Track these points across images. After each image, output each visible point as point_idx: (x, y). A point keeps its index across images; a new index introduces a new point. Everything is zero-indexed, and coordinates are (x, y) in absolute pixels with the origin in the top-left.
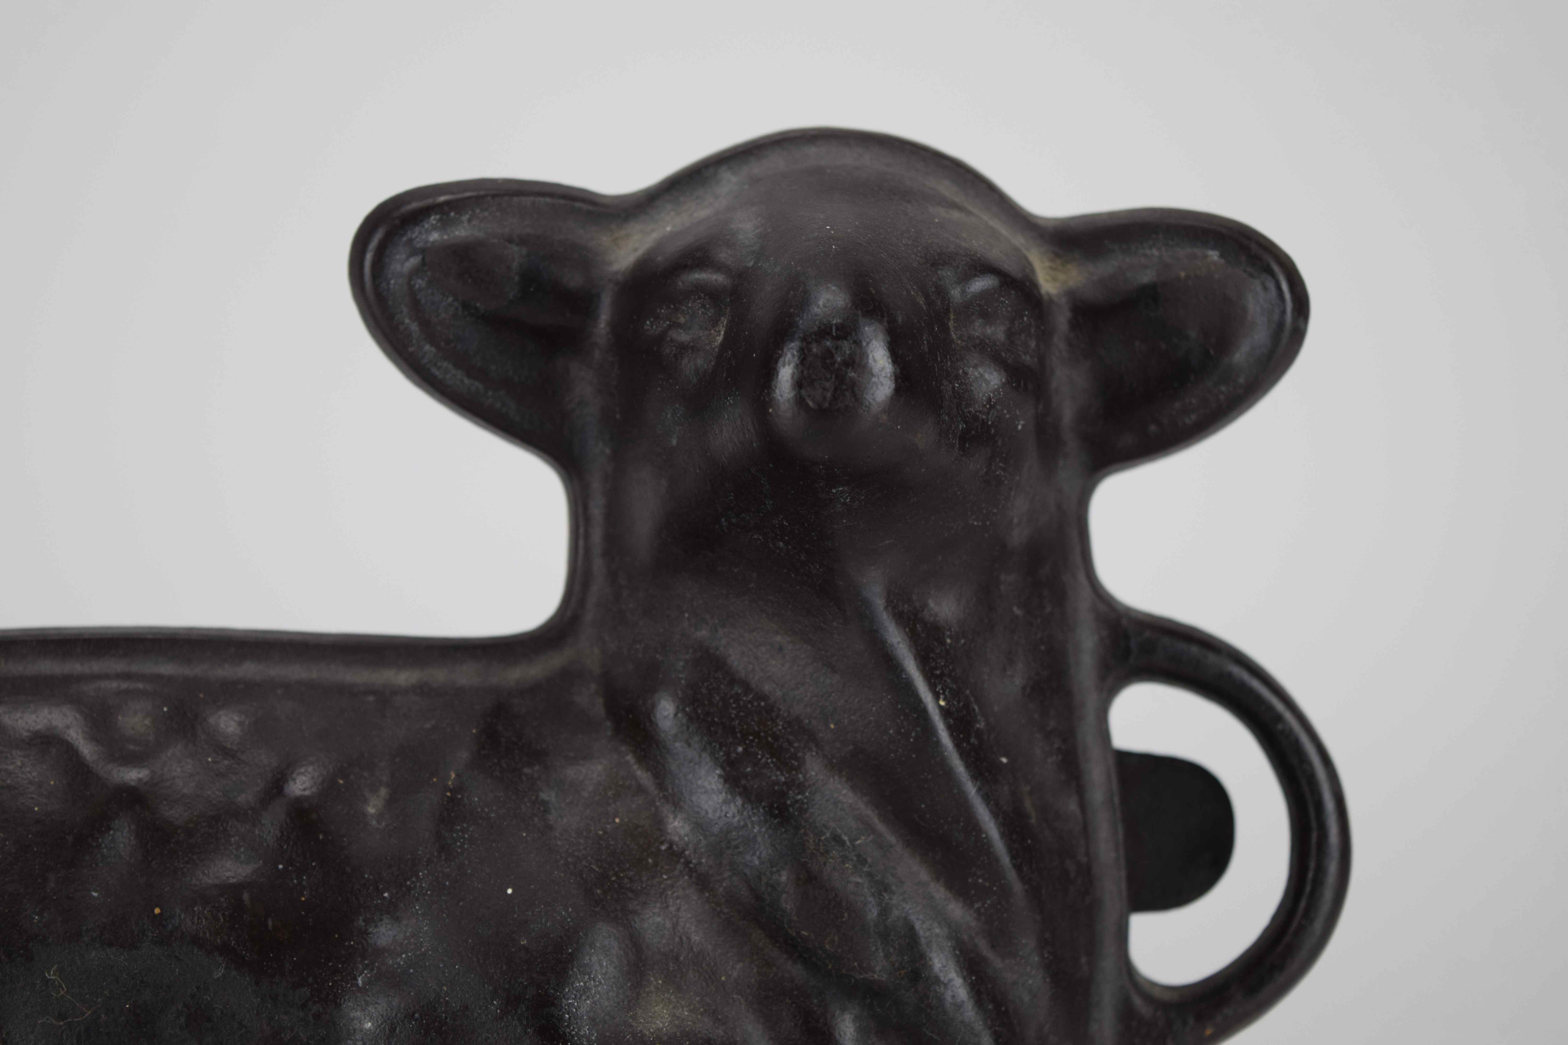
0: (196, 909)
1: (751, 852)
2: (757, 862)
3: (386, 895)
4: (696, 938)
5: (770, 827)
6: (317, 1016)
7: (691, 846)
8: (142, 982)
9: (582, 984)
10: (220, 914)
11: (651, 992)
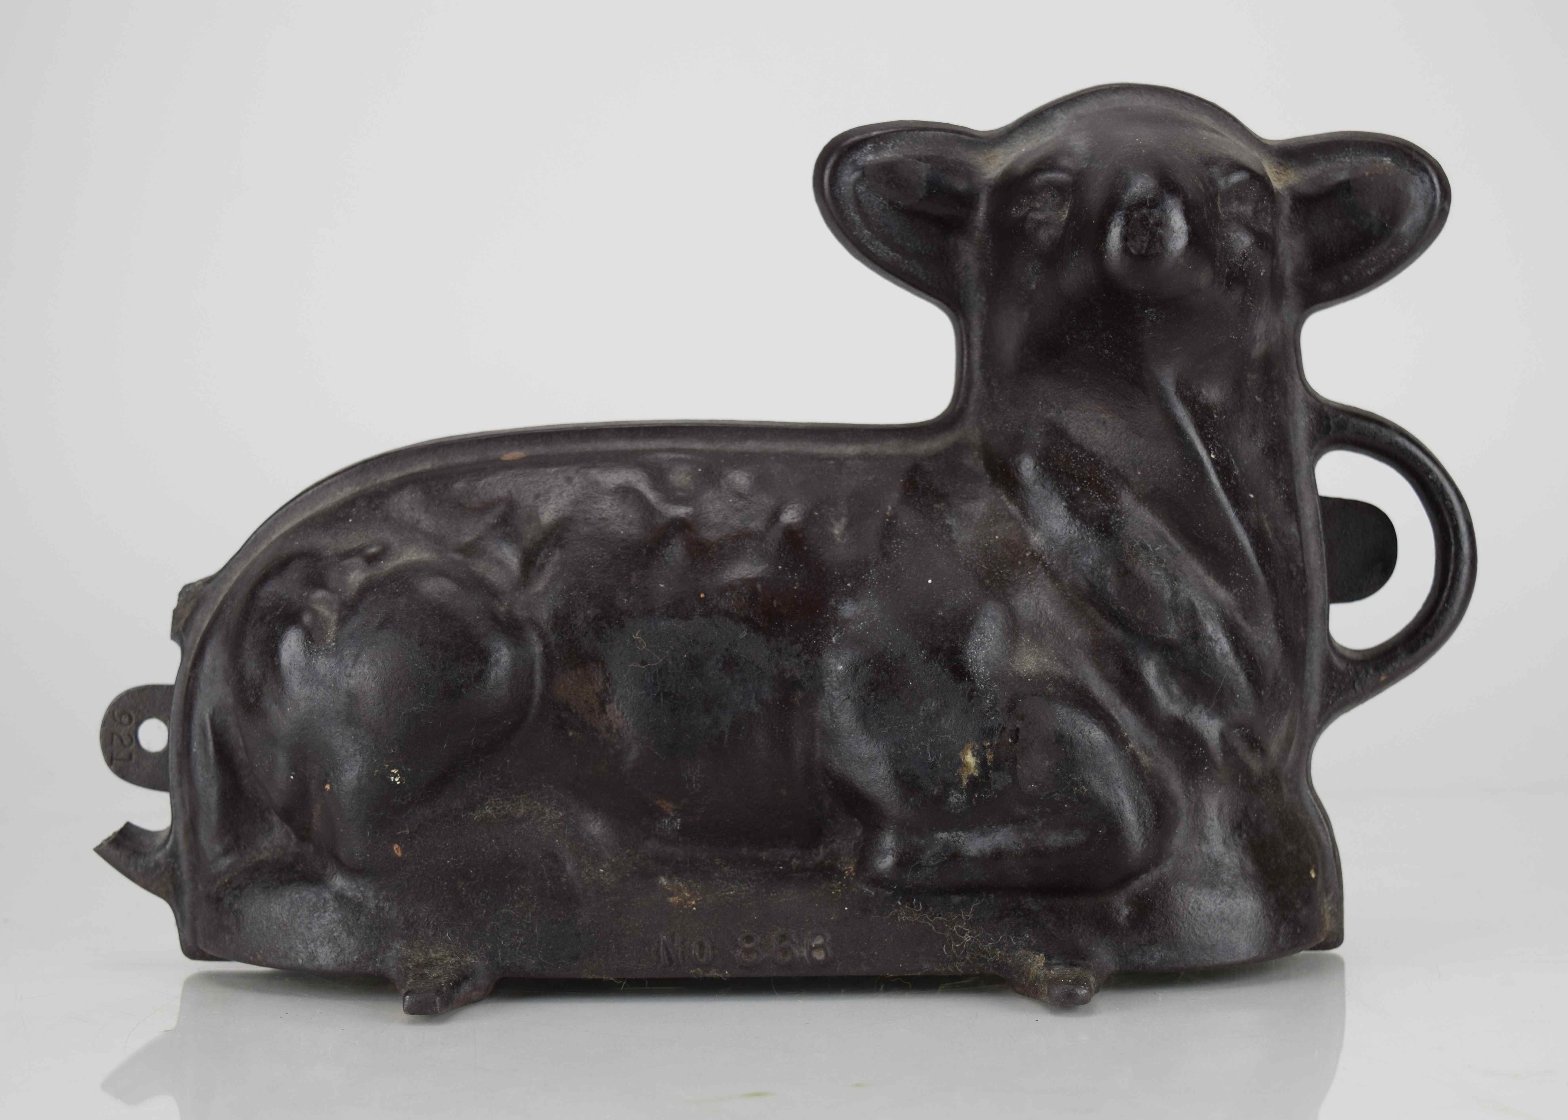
0: (727, 594)
1: (1087, 555)
2: (1091, 563)
3: (849, 585)
4: (1050, 612)
5: (1099, 539)
6: (807, 662)
7: (1046, 553)
8: (694, 640)
9: (979, 640)
10: (742, 597)
11: (1023, 647)
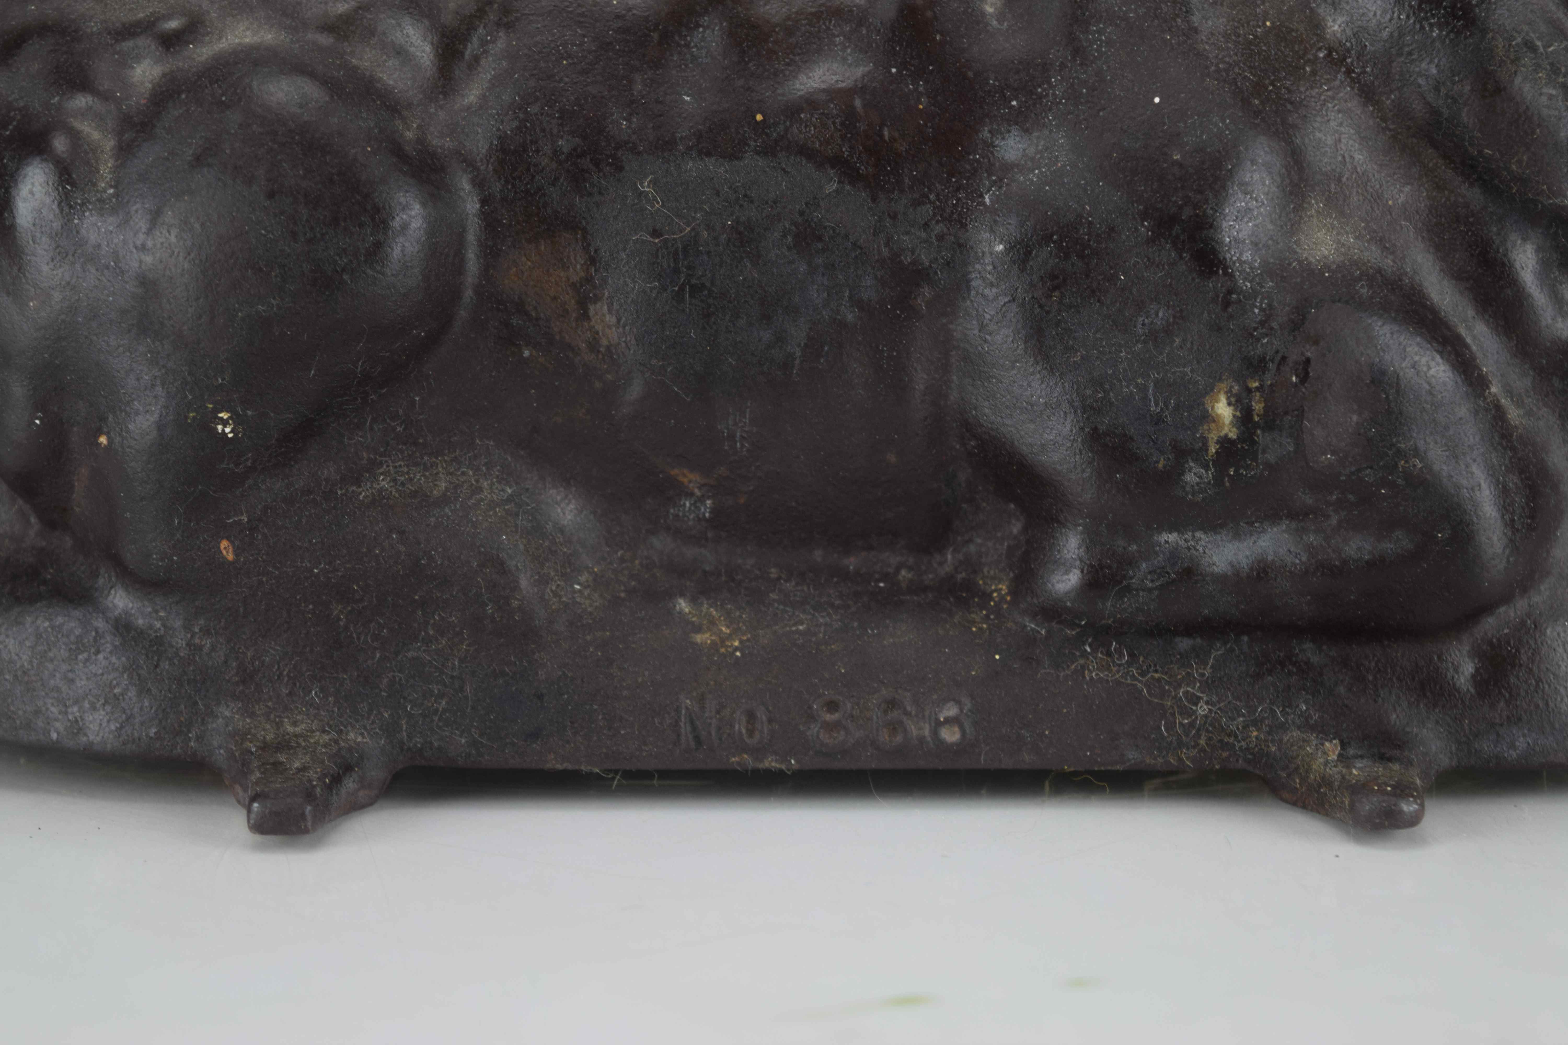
0: (802, 116)
1: (1428, 60)
2: (1434, 71)
3: (1014, 103)
4: (1358, 157)
5: (1452, 31)
6: (941, 238)
7: (1353, 52)
8: (745, 196)
9: (1243, 204)
10: (829, 122)
11: (1312, 216)
